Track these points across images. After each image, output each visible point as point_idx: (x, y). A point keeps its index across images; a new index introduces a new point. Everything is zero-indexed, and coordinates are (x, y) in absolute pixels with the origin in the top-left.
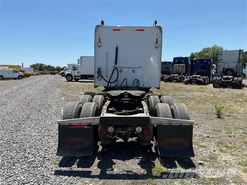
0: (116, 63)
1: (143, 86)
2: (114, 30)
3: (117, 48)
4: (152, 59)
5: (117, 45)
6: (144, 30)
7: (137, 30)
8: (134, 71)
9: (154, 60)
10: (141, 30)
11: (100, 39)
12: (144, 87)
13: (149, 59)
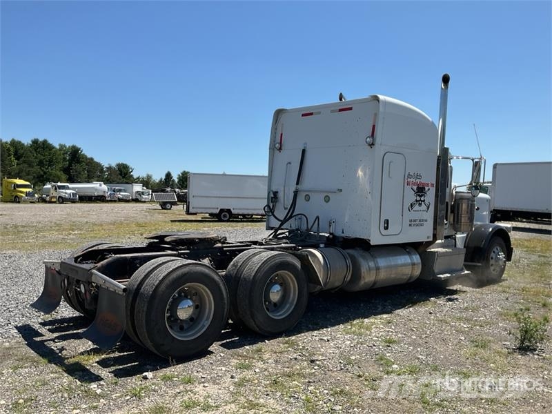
0: (297, 184)
1: (343, 233)
2: (303, 115)
3: (304, 151)
4: (360, 173)
5: (306, 144)
6: (351, 109)
7: (340, 110)
8: (327, 199)
9: (365, 174)
11: (282, 135)
12: (343, 235)
13: (356, 171)
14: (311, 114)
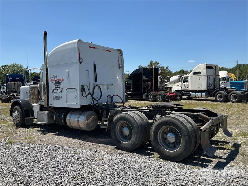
0: (96, 80)
2: (90, 47)
3: (95, 66)
5: (94, 62)
6: (110, 51)
7: (107, 51)
8: (108, 88)
9: (119, 78)
10: (108, 51)
14: (94, 48)
